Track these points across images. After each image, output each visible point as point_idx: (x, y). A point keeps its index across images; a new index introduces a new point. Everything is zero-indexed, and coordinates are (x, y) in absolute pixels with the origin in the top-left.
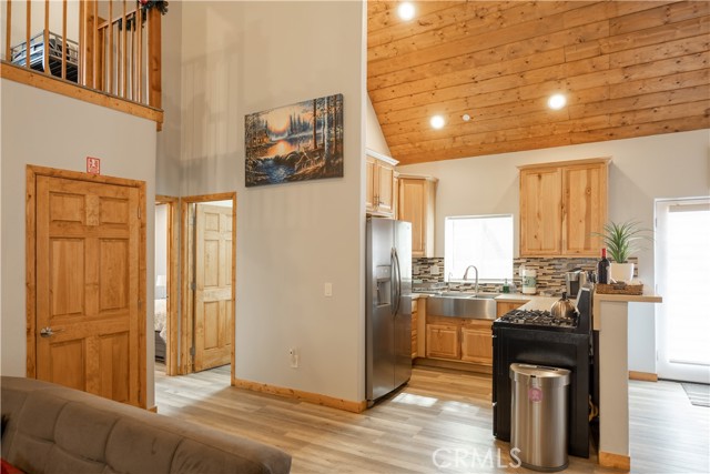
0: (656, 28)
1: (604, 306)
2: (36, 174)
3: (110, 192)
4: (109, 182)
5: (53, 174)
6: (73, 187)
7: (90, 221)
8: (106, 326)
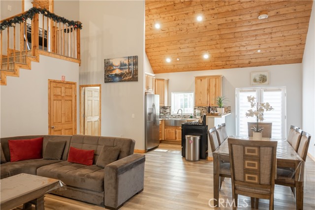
0: (232, 38)
1: (209, 119)
2: (51, 82)
3: (67, 86)
4: (68, 83)
5: (54, 82)
6: (59, 85)
7: (63, 95)
8: (67, 126)
